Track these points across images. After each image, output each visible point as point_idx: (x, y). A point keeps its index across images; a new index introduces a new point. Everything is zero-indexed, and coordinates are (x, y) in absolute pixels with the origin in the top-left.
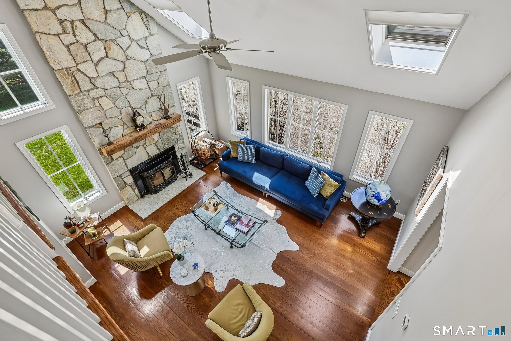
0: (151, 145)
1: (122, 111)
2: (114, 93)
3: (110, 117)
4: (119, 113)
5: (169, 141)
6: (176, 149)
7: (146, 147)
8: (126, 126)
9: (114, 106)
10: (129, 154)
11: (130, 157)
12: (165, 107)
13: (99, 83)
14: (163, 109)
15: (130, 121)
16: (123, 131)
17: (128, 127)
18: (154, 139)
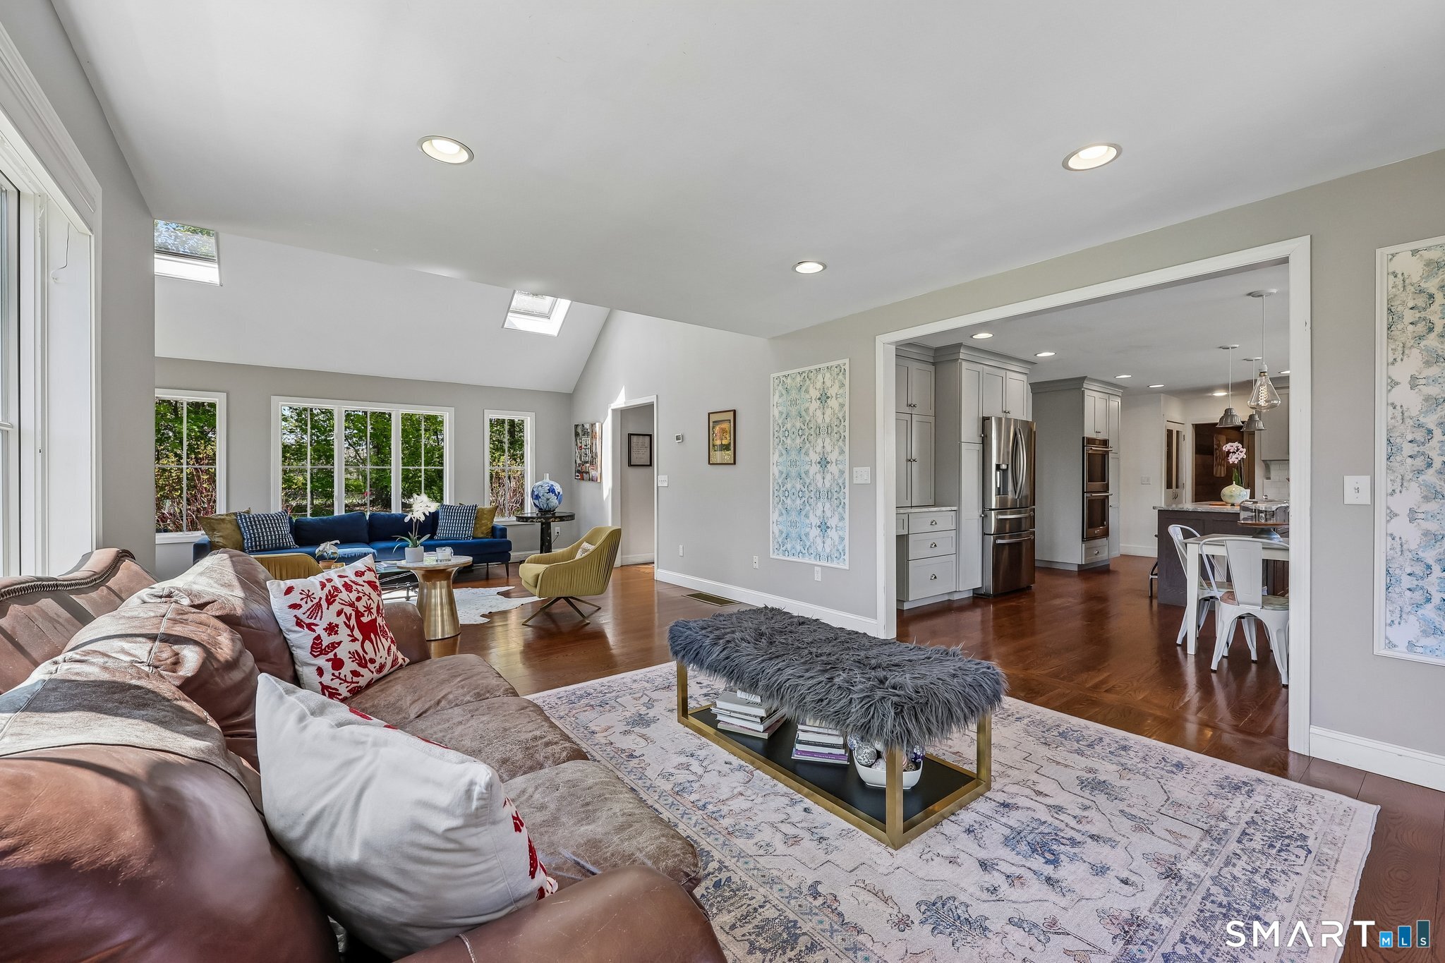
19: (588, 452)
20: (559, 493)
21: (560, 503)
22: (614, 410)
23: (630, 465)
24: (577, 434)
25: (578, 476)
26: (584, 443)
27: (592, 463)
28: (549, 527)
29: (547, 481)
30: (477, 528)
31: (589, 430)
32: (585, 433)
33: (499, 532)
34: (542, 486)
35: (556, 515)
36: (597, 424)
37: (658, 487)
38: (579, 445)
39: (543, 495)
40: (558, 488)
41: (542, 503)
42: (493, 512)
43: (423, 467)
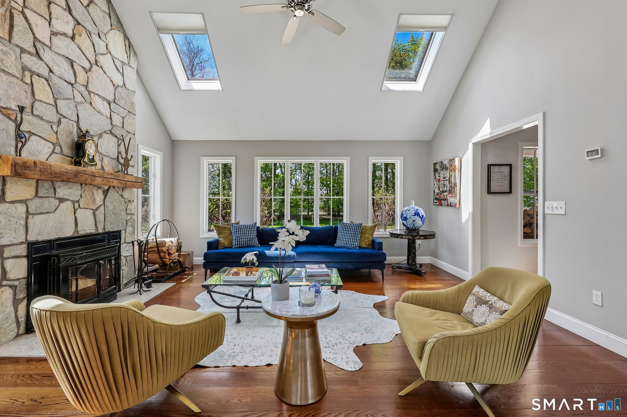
0: (86, 208)
1: (63, 120)
2: (63, 87)
3: (38, 116)
4: (56, 120)
5: (114, 218)
6: (122, 241)
7: (77, 209)
8: (58, 149)
9: (54, 104)
10: (42, 205)
11: (42, 213)
12: (126, 155)
13: (47, 55)
14: (124, 157)
15: (69, 144)
16: (51, 155)
17: (62, 153)
18: (95, 202)
19: (447, 183)
20: (423, 216)
21: (423, 224)
22: (475, 144)
23: (489, 192)
24: (436, 170)
25: (436, 203)
26: (442, 176)
27: (450, 192)
28: (414, 242)
29: (413, 206)
30: (362, 240)
31: (447, 165)
32: (444, 167)
33: (376, 245)
34: (409, 210)
35: (421, 233)
36: (457, 159)
37: (544, 215)
38: (438, 178)
39: (410, 218)
40: (422, 212)
41: (409, 223)
42: (373, 228)
43: (332, 197)
